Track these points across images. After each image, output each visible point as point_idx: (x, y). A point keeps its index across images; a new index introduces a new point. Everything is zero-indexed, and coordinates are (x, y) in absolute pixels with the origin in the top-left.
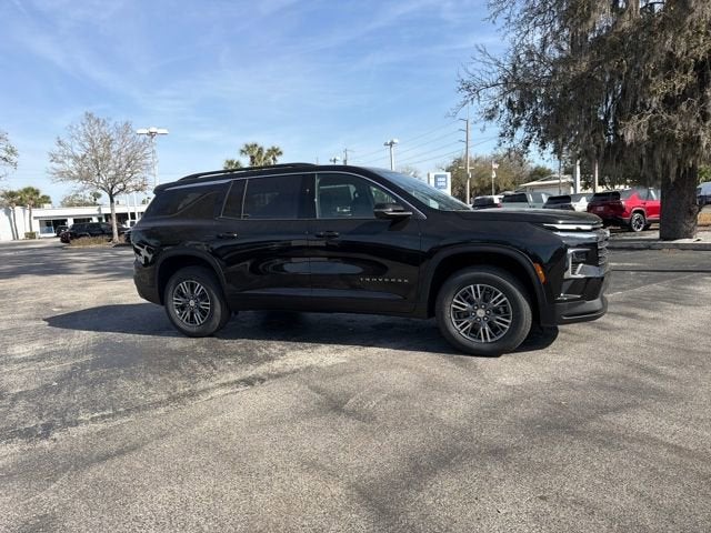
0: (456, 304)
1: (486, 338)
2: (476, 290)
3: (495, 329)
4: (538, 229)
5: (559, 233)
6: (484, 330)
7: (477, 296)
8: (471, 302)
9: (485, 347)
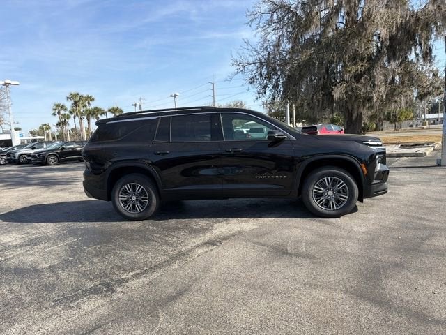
0: (316, 189)
1: (333, 207)
2: (328, 180)
3: (338, 202)
4: (361, 145)
5: (371, 147)
6: (333, 203)
7: (328, 183)
8: (325, 187)
9: (333, 213)
